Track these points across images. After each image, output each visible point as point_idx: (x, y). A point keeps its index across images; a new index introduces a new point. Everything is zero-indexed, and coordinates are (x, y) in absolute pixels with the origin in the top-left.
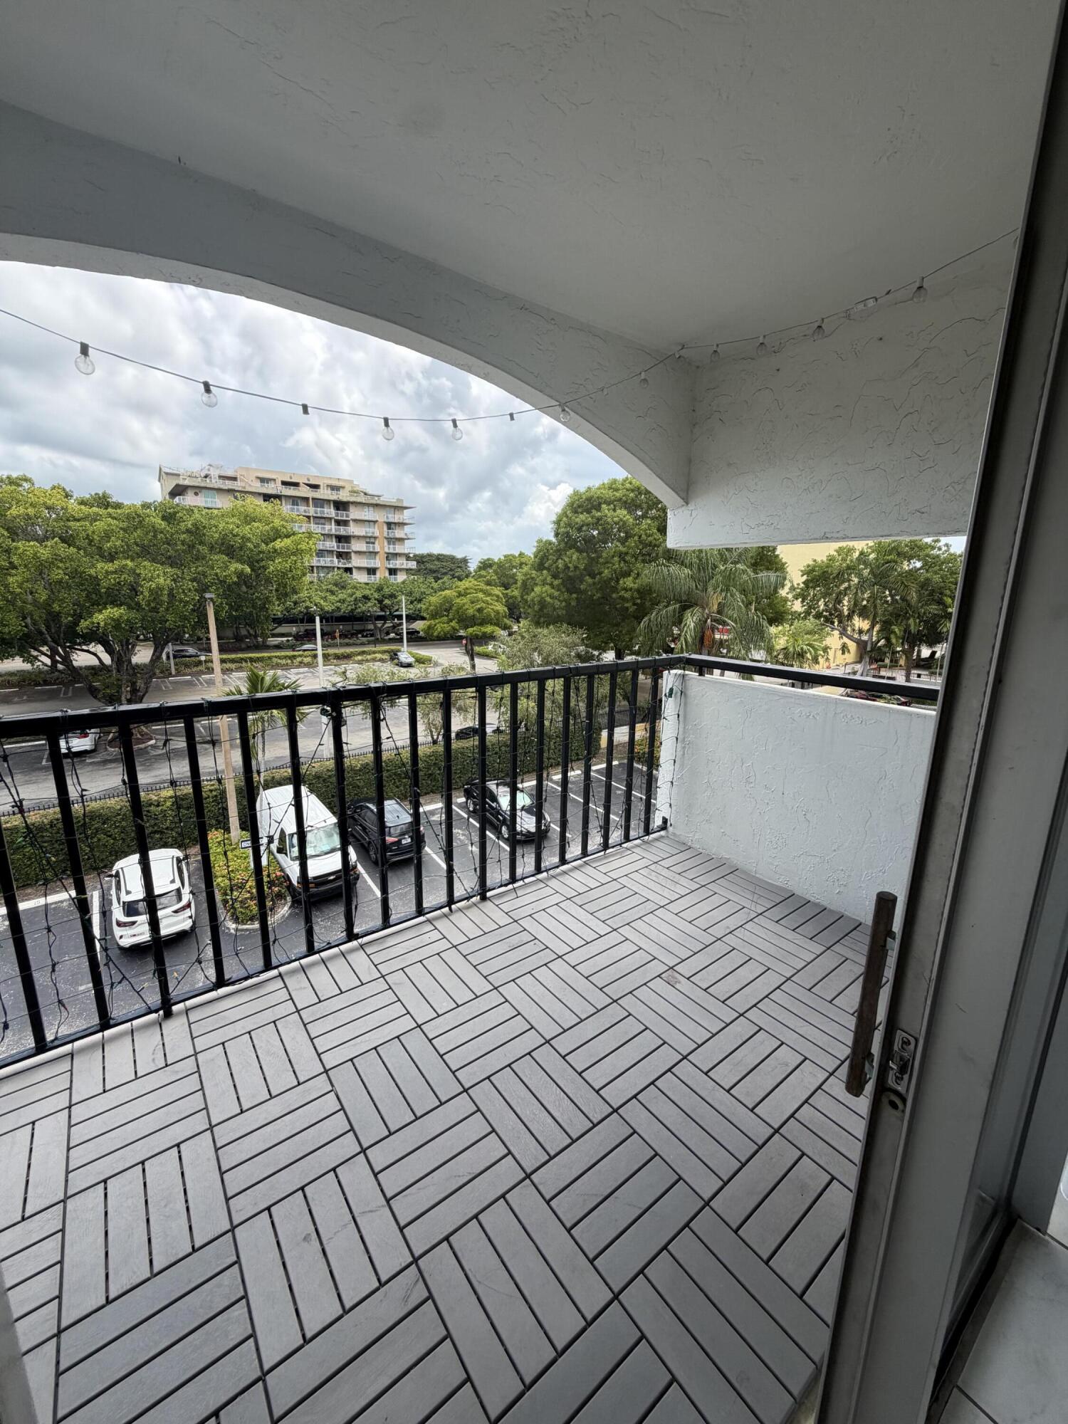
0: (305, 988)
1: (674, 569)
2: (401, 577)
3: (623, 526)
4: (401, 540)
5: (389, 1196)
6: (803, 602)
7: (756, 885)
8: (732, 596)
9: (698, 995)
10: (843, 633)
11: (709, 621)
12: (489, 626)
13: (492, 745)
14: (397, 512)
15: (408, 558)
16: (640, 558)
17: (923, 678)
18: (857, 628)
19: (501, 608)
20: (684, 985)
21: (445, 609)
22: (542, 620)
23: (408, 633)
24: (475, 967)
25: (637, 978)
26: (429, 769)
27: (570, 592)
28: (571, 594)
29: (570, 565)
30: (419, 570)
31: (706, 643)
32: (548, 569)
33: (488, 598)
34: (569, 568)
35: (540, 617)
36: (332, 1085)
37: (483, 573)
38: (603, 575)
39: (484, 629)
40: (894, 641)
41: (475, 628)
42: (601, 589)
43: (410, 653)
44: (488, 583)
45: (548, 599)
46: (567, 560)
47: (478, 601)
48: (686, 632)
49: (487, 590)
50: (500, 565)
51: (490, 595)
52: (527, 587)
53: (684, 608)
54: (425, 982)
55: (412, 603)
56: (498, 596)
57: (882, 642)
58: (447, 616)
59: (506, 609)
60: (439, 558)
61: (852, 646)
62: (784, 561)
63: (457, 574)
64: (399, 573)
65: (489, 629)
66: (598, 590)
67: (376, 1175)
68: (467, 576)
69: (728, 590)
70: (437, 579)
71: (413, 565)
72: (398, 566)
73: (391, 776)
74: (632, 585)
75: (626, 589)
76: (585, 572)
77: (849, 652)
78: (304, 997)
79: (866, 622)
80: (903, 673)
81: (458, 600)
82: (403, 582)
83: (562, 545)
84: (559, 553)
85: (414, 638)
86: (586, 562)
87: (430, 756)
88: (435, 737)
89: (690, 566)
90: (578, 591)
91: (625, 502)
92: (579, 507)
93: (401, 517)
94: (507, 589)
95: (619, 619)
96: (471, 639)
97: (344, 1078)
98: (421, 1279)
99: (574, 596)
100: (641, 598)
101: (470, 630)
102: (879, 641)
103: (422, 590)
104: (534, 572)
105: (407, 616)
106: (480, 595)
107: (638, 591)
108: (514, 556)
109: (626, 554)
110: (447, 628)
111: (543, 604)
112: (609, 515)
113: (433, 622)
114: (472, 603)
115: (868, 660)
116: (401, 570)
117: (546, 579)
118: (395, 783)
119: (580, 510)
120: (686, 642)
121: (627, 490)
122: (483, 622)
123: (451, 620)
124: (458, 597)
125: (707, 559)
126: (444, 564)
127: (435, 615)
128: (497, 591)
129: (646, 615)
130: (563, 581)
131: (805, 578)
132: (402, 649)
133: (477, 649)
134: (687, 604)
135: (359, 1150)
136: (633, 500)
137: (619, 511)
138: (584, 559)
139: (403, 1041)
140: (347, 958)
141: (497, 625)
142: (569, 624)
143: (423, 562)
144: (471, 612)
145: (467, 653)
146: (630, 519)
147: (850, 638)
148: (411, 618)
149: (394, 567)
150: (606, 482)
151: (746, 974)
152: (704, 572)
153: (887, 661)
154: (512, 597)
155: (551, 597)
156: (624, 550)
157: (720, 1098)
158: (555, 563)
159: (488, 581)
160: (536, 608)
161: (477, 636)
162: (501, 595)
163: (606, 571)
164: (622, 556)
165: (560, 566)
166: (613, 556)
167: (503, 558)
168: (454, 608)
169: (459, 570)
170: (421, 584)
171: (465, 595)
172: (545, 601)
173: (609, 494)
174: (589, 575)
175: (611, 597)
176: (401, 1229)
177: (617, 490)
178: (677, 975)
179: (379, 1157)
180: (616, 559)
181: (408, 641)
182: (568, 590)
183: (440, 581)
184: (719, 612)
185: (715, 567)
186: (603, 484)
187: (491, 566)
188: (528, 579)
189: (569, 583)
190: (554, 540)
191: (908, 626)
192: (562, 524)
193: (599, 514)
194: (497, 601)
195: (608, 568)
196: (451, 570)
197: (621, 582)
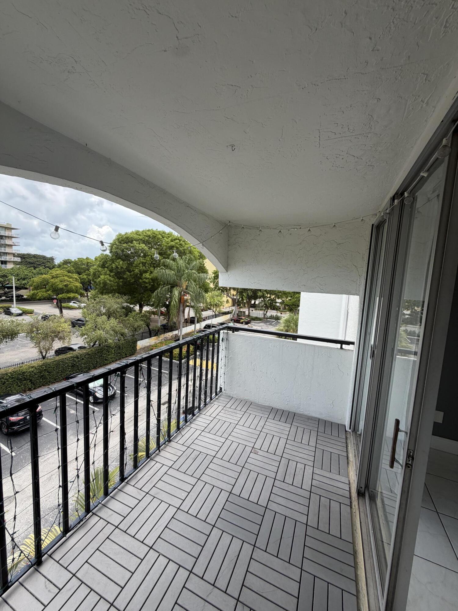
0: (112, 515)
1: (168, 271)
2: (10, 266)
3: (143, 250)
4: (10, 246)
5: (213, 583)
6: (213, 284)
7: (262, 408)
8: (191, 283)
9: (266, 454)
10: (228, 296)
11: (183, 292)
12: (72, 293)
13: (80, 355)
14: (6, 230)
15: (14, 255)
16: (152, 265)
17: (254, 311)
18: (232, 294)
19: (79, 285)
20: (260, 453)
21: (43, 285)
22: (105, 291)
23: (16, 296)
24: (184, 473)
25: (245, 456)
26: (41, 373)
27: (119, 278)
28: (120, 279)
29: (119, 266)
30: (22, 262)
31: (182, 301)
32: (107, 268)
33: (71, 280)
34: (118, 268)
35: (104, 290)
36: (158, 552)
37: (65, 266)
38: (135, 272)
39: (68, 295)
40: (244, 298)
41: (63, 295)
42: (134, 277)
43: (19, 308)
44: (69, 272)
45: (108, 282)
46: (117, 264)
47: (64, 281)
48: (175, 297)
49: (70, 275)
50: (75, 263)
51: (71, 278)
52: (96, 275)
53: (173, 287)
54: (168, 488)
55: (18, 280)
56: (76, 279)
57: (240, 299)
58: (45, 288)
59: (81, 285)
60: (35, 256)
61: (230, 300)
62: (207, 269)
63: (47, 265)
64: (8, 263)
65: (72, 295)
66: (132, 278)
67: (202, 578)
68: (54, 267)
69: (189, 280)
70: (35, 268)
71: (19, 259)
72: (7, 260)
73: (14, 381)
74: (149, 277)
75: (146, 278)
76: (126, 270)
77: (229, 302)
78: (116, 520)
79: (235, 291)
80: (247, 309)
81: (52, 280)
82: (12, 269)
83: (114, 257)
84: (113, 261)
85: (20, 299)
86: (126, 265)
87: (42, 366)
88: (44, 354)
89: (174, 270)
90: (123, 278)
91: (144, 241)
92: (122, 241)
93: (10, 233)
94: (80, 275)
95: (142, 291)
96: (60, 301)
97: (161, 546)
98: (244, 606)
99: (121, 280)
100: (153, 282)
101: (60, 296)
102: (239, 299)
103: (26, 273)
104: (100, 268)
105: (15, 287)
106: (66, 278)
107: (152, 279)
108: (84, 259)
109: (145, 263)
110: (45, 294)
111: (105, 284)
112: (137, 246)
113: (35, 291)
114: (61, 282)
115: (236, 305)
116: (9, 262)
117: (106, 272)
118: (17, 384)
119: (122, 242)
120: (175, 301)
121: (145, 236)
122: (69, 291)
123: (48, 291)
124: (52, 278)
125: (181, 268)
126: (39, 260)
127: (36, 288)
128: (76, 276)
129: (156, 290)
130: (115, 273)
131: (213, 275)
132: (12, 306)
133: (63, 305)
134: (173, 285)
135: (189, 572)
136: (147, 240)
137: (141, 245)
138: (125, 264)
139: (176, 518)
140: (123, 491)
141: (76, 293)
142: (118, 293)
143: (24, 258)
144: (61, 286)
145: (58, 307)
146: (146, 248)
147: (230, 297)
148: (17, 289)
149: (5, 260)
150: (134, 231)
151: (275, 441)
152: (180, 273)
153: (242, 305)
154: (83, 279)
155: (110, 281)
156: (144, 261)
157: (291, 488)
158: (111, 265)
159: (68, 270)
160: (102, 285)
161: (64, 298)
162: (78, 278)
163: (136, 270)
164: (144, 264)
165: (114, 266)
166: (139, 264)
167: (77, 259)
168: (50, 284)
169: (48, 263)
170: (25, 271)
171: (57, 277)
172: (106, 282)
173: (136, 236)
174: (128, 271)
175: (139, 281)
176: (225, 592)
177: (140, 235)
178: (256, 450)
179: (198, 570)
180: (141, 265)
181: (16, 301)
182: (118, 278)
183: (37, 269)
184: (186, 289)
185: (184, 271)
186: (133, 232)
187: (70, 263)
188: (96, 272)
189: (118, 274)
190: (109, 254)
191: (248, 293)
192: (114, 248)
193: (132, 245)
194: (76, 281)
195: (137, 269)
196: (43, 263)
197: (144, 275)
